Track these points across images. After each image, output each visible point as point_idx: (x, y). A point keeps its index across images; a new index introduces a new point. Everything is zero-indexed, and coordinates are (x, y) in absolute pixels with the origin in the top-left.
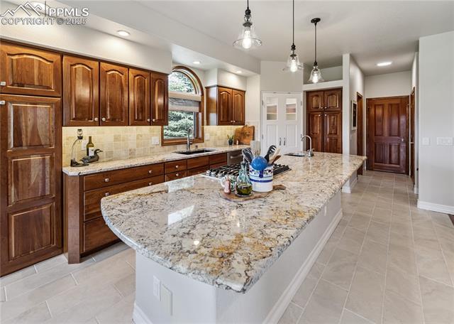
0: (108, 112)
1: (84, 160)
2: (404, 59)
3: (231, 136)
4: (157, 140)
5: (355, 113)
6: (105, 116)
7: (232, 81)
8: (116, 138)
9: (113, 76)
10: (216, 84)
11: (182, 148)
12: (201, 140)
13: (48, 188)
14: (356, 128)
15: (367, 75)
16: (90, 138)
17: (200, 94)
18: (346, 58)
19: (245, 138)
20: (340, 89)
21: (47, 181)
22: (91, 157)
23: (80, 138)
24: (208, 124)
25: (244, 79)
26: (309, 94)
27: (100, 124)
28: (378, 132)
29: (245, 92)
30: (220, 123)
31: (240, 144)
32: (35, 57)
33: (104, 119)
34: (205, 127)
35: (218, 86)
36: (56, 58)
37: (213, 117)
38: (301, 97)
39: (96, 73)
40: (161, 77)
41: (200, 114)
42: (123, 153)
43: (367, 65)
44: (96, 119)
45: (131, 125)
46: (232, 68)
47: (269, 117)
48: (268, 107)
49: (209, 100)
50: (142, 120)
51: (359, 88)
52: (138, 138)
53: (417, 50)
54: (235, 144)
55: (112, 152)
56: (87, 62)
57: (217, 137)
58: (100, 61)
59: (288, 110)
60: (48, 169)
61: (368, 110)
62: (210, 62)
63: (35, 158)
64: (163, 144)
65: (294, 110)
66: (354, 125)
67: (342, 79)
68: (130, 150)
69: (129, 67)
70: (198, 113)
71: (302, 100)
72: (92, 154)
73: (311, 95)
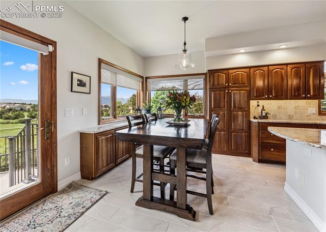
0: (274, 93)
1: (260, 117)
6: (272, 95)
8: (279, 108)
9: (276, 72)
13: (244, 126)
16: (263, 106)
21: (244, 123)
22: (264, 116)
23: (258, 106)
27: (269, 98)
32: (240, 72)
33: (271, 96)
36: (247, 70)
39: (266, 73)
40: (317, 64)
42: (284, 117)
44: (266, 96)
45: (289, 99)
50: (298, 96)
52: (295, 108)
55: (276, 115)
56: (262, 68)
58: (268, 66)
60: (244, 118)
63: (240, 113)
68: (289, 115)
72: (264, 114)
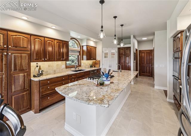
0: (47, 57)
1: (38, 74)
2: (151, 38)
3: (91, 64)
4: (64, 66)
5: (135, 56)
7: (92, 44)
8: (49, 66)
9: (49, 42)
10: (86, 45)
11: (73, 69)
12: (80, 66)
13: (26, 86)
14: (135, 61)
15: (139, 42)
16: (40, 66)
17: (80, 48)
18: (132, 37)
19: (96, 65)
20: (130, 47)
22: (41, 74)
23: (37, 66)
24: (83, 60)
25: (96, 43)
26: (119, 48)
27: (45, 61)
28: (143, 62)
29: (96, 47)
30: (88, 59)
31: (94, 67)
33: (46, 59)
34: (82, 61)
35: (87, 46)
37: (85, 57)
38: (117, 50)
39: (43, 42)
40: (66, 43)
41: (80, 56)
42: (52, 72)
43: (139, 39)
44: (43, 59)
45: (56, 61)
46: (92, 39)
47: (105, 57)
48: (105, 53)
49: (83, 51)
50: (59, 59)
51: (136, 47)
52: (57, 66)
53: (154, 35)
54: (93, 67)
55: (47, 71)
56: (40, 38)
57: (86, 65)
58: (44, 37)
59: (112, 54)
60: (26, 79)
61: (139, 54)
62: (84, 37)
63: (21, 75)
64: (66, 68)
65: (114, 54)
66: (135, 60)
67: (130, 44)
68: (54, 70)
69: (55, 39)
70: (79, 56)
71: (117, 51)
72: (40, 72)
73: (120, 49)
